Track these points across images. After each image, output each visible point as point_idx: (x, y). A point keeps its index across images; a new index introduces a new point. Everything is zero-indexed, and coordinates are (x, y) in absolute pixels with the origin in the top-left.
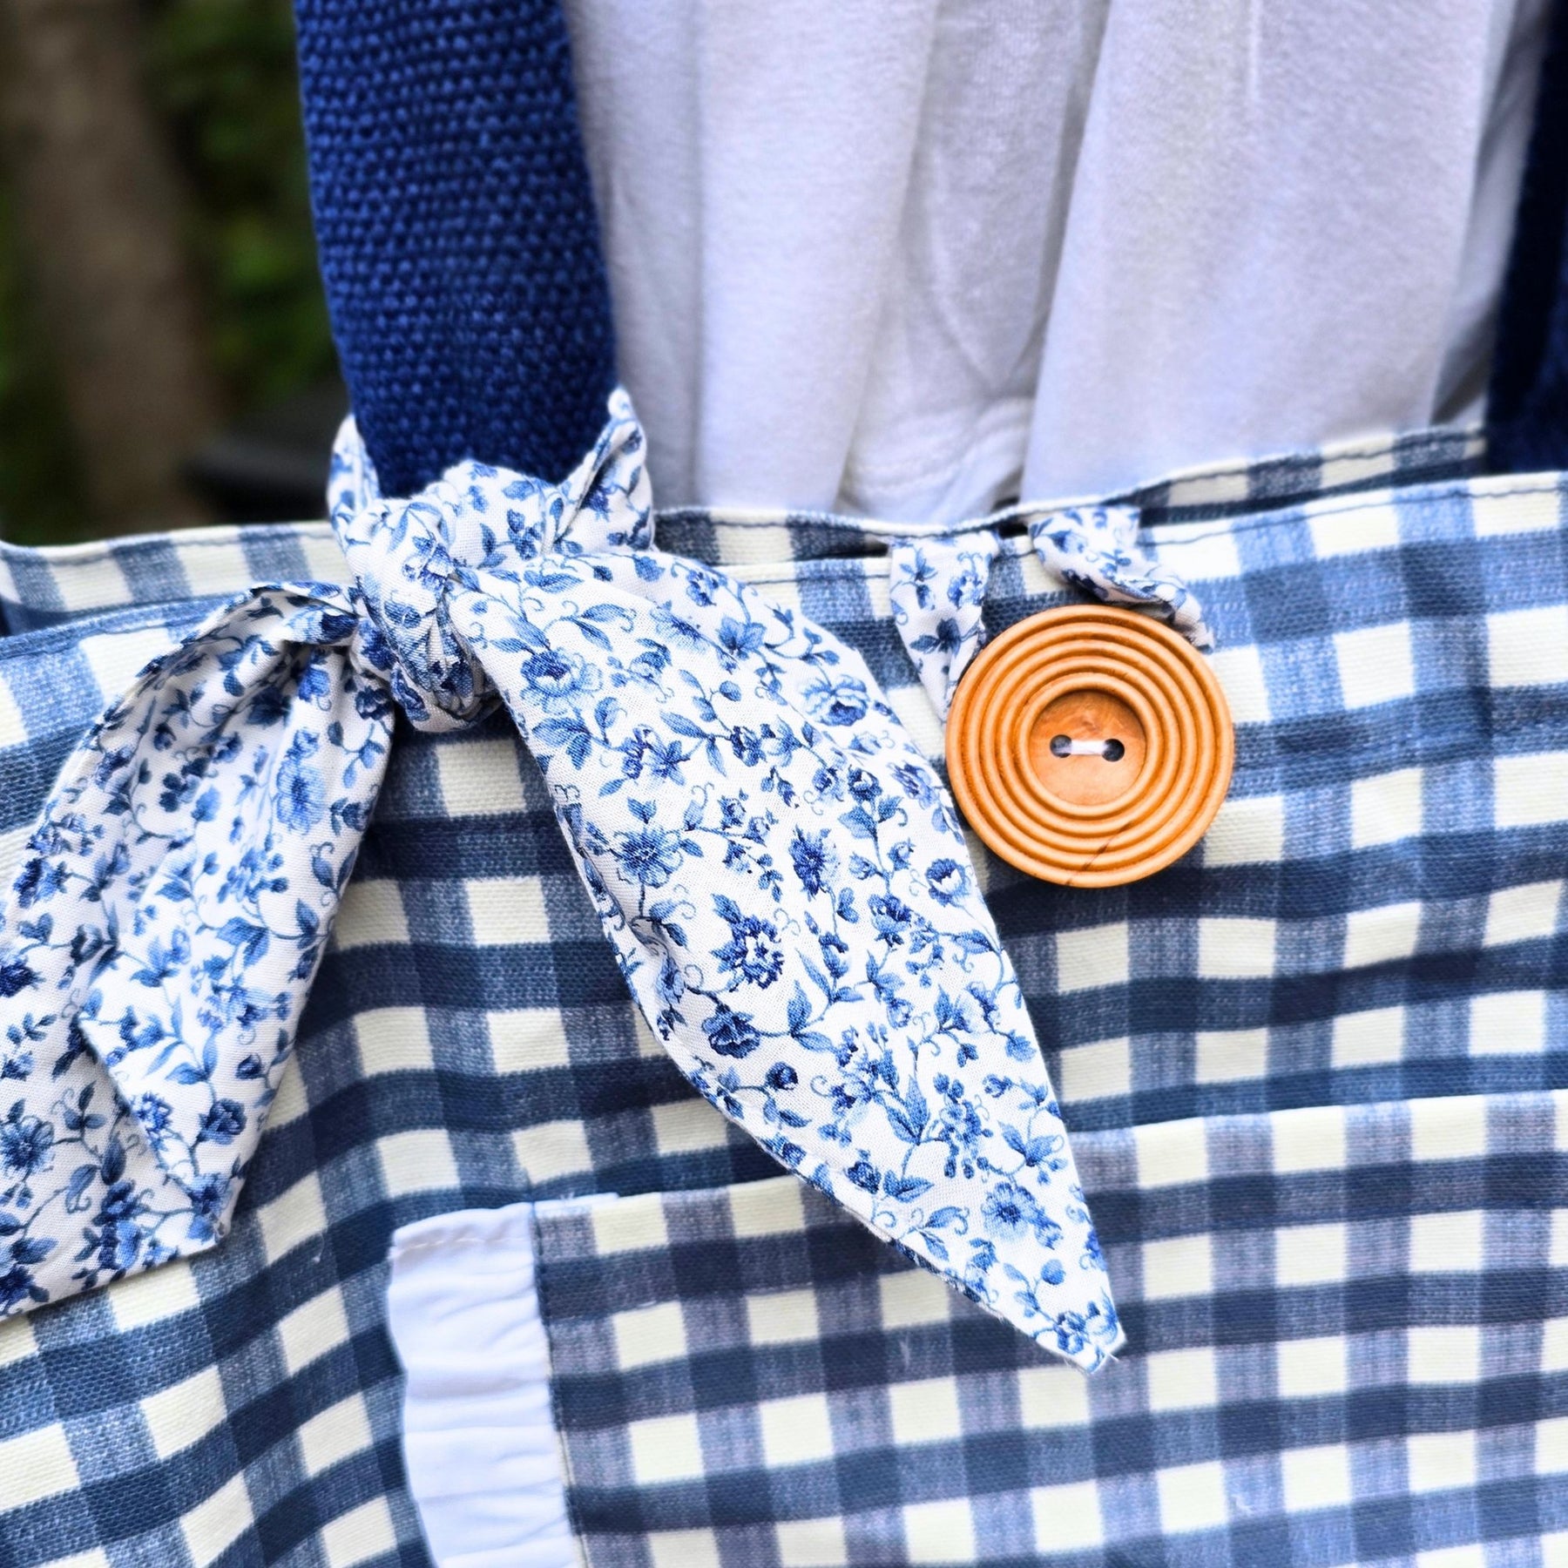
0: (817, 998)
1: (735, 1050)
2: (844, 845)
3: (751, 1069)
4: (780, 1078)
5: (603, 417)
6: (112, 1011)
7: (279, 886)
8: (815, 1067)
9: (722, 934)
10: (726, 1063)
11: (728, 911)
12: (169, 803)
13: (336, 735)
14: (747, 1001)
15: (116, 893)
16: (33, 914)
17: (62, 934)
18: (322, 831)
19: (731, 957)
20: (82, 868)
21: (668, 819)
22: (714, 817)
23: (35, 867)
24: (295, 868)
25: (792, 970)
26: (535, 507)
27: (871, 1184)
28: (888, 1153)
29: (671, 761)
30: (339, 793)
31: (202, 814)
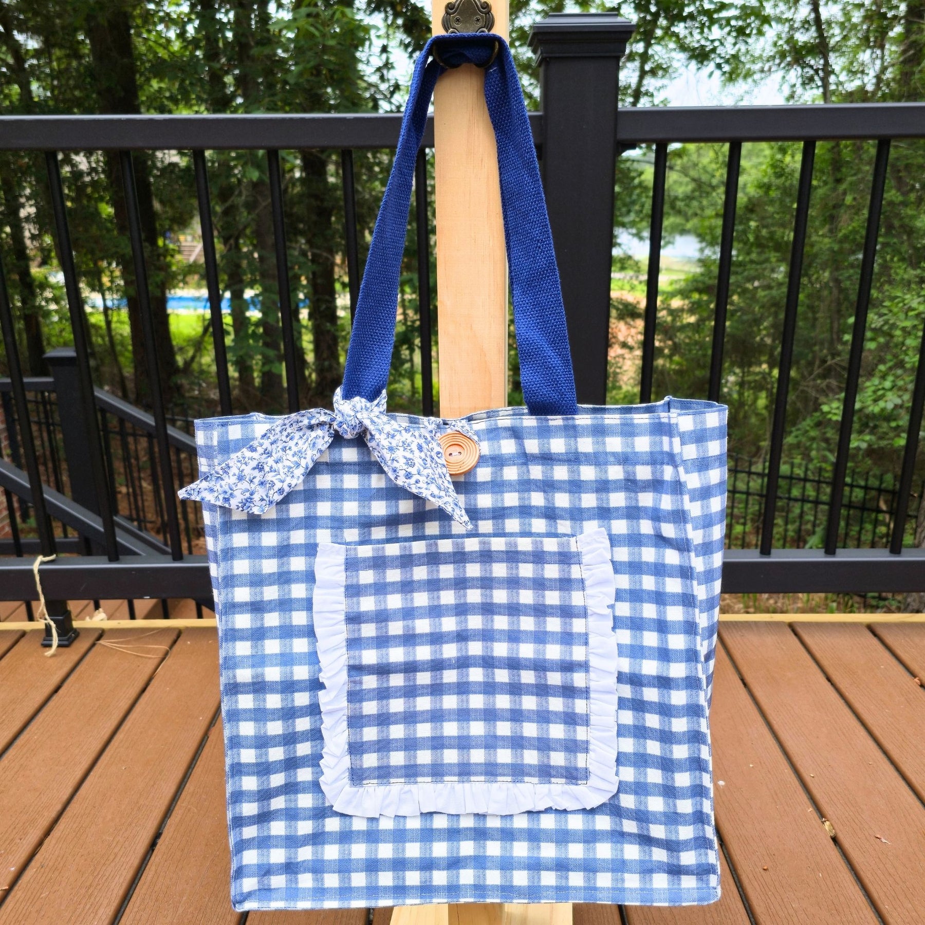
0: (422, 469)
1: (409, 478)
2: (424, 445)
3: (413, 481)
4: (417, 482)
5: (381, 393)
6: (269, 464)
7: (305, 458)
8: (422, 479)
9: (405, 461)
10: (408, 481)
11: (405, 458)
12: (287, 436)
13: (323, 438)
14: (410, 470)
15: (274, 446)
16: (262, 441)
17: (264, 447)
18: (315, 452)
19: (407, 464)
20: (272, 438)
21: (394, 444)
22: (401, 444)
23: (265, 435)
24: (309, 457)
25: (417, 464)
26: (368, 404)
27: (434, 497)
28: (436, 492)
29: (393, 436)
30: (320, 447)
31: (291, 439)
